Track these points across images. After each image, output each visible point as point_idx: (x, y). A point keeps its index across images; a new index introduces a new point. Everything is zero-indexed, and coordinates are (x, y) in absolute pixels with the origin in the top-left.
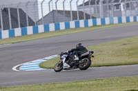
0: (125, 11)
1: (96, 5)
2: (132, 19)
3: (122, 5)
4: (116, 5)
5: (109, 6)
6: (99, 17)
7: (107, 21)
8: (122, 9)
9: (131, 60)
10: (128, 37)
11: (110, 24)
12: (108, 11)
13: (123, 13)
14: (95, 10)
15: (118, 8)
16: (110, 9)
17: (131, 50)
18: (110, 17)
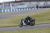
0: (12, 7)
1: (1, 5)
2: (14, 10)
3: (11, 5)
4: (9, 5)
5: (6, 5)
6: (3, 10)
7: (6, 11)
8: (11, 7)
9: (15, 25)
10: (13, 16)
11: (7, 12)
12: (6, 7)
13: (11, 8)
14: (1, 7)
15: (9, 6)
16: (6, 6)
17: (14, 21)
18: (6, 9)
